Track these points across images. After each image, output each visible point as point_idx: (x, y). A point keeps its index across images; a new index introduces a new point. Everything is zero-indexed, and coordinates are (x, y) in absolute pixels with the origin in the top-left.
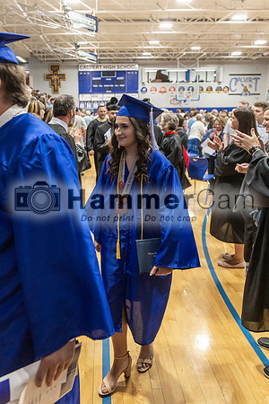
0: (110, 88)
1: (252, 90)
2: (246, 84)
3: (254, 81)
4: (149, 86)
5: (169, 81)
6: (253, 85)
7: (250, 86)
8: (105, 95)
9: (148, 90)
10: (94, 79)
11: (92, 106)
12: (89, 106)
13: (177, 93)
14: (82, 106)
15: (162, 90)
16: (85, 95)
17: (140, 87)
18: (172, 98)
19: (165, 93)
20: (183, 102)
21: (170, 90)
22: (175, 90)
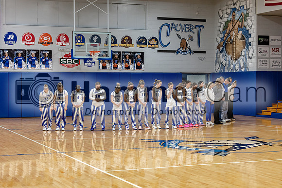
1: (193, 45)
2: (185, 35)
3: (196, 30)
6: (195, 37)
7: (191, 38)
9: (20, 39)
13: (73, 45)
15: (45, 38)
18: (63, 54)
19: (50, 45)
20: (82, 61)
21: (58, 40)
22: (67, 41)
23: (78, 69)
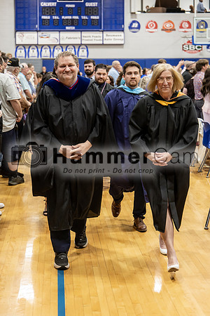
0: (72, 23)
4: (143, 19)
5: (180, 11)
8: (63, 34)
9: (143, 26)
10: (44, 4)
11: (39, 54)
12: (33, 53)
13: (194, 31)
14: (21, 54)
15: (168, 25)
16: (27, 34)
17: (128, 19)
18: (186, 41)
19: (173, 32)
20: (205, 47)
21: (181, 27)
22: (190, 27)
23: (201, 55)
